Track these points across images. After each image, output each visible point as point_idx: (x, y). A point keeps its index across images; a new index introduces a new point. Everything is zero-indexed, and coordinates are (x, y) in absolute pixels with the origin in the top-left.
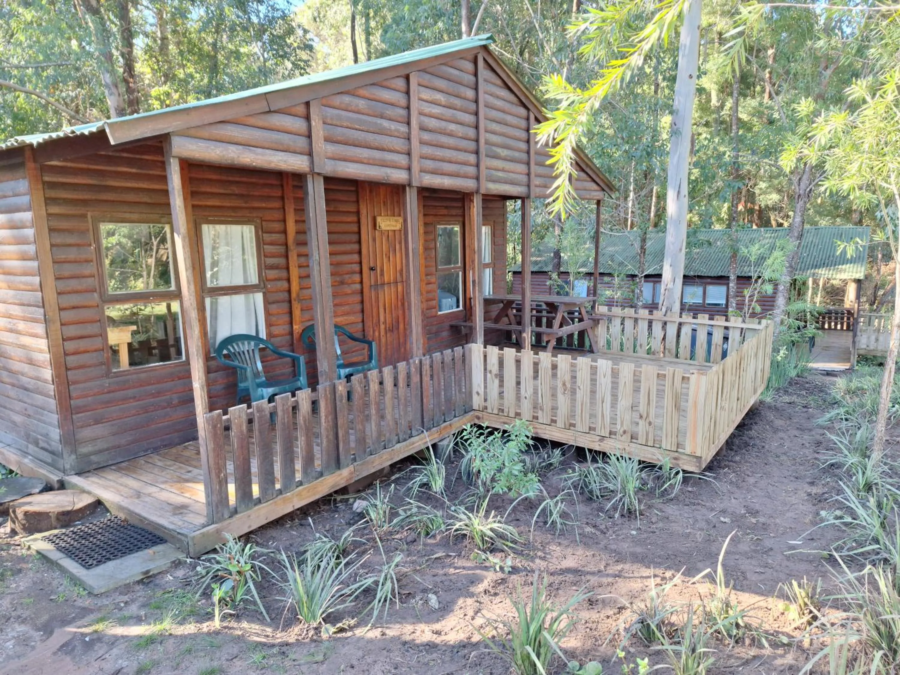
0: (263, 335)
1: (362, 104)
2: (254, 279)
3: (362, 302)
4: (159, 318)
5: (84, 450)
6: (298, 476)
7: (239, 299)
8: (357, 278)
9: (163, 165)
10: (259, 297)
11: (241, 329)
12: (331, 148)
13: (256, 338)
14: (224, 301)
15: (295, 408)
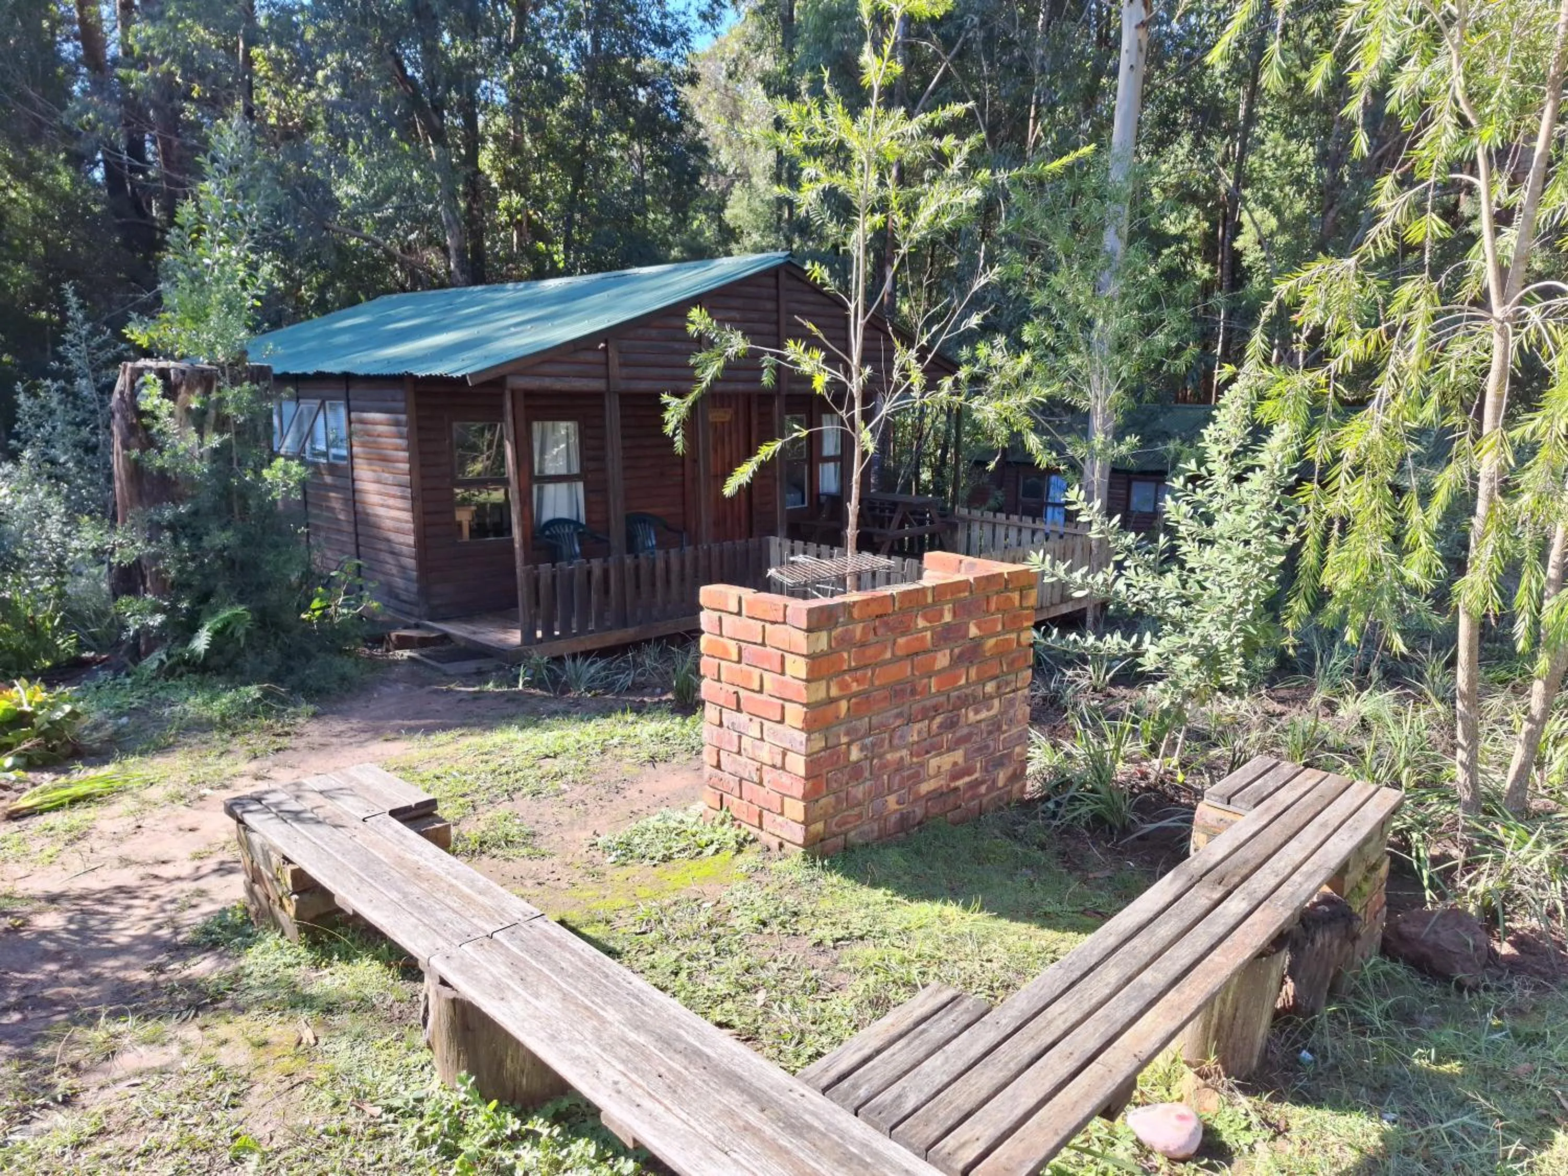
0: (583, 520)
1: (654, 333)
2: (576, 470)
3: (683, 494)
4: (495, 506)
5: (436, 602)
6: (591, 627)
7: (563, 487)
8: (680, 471)
9: (501, 395)
10: (580, 486)
11: (563, 513)
12: (625, 371)
13: (576, 523)
14: (550, 489)
15: (589, 573)
